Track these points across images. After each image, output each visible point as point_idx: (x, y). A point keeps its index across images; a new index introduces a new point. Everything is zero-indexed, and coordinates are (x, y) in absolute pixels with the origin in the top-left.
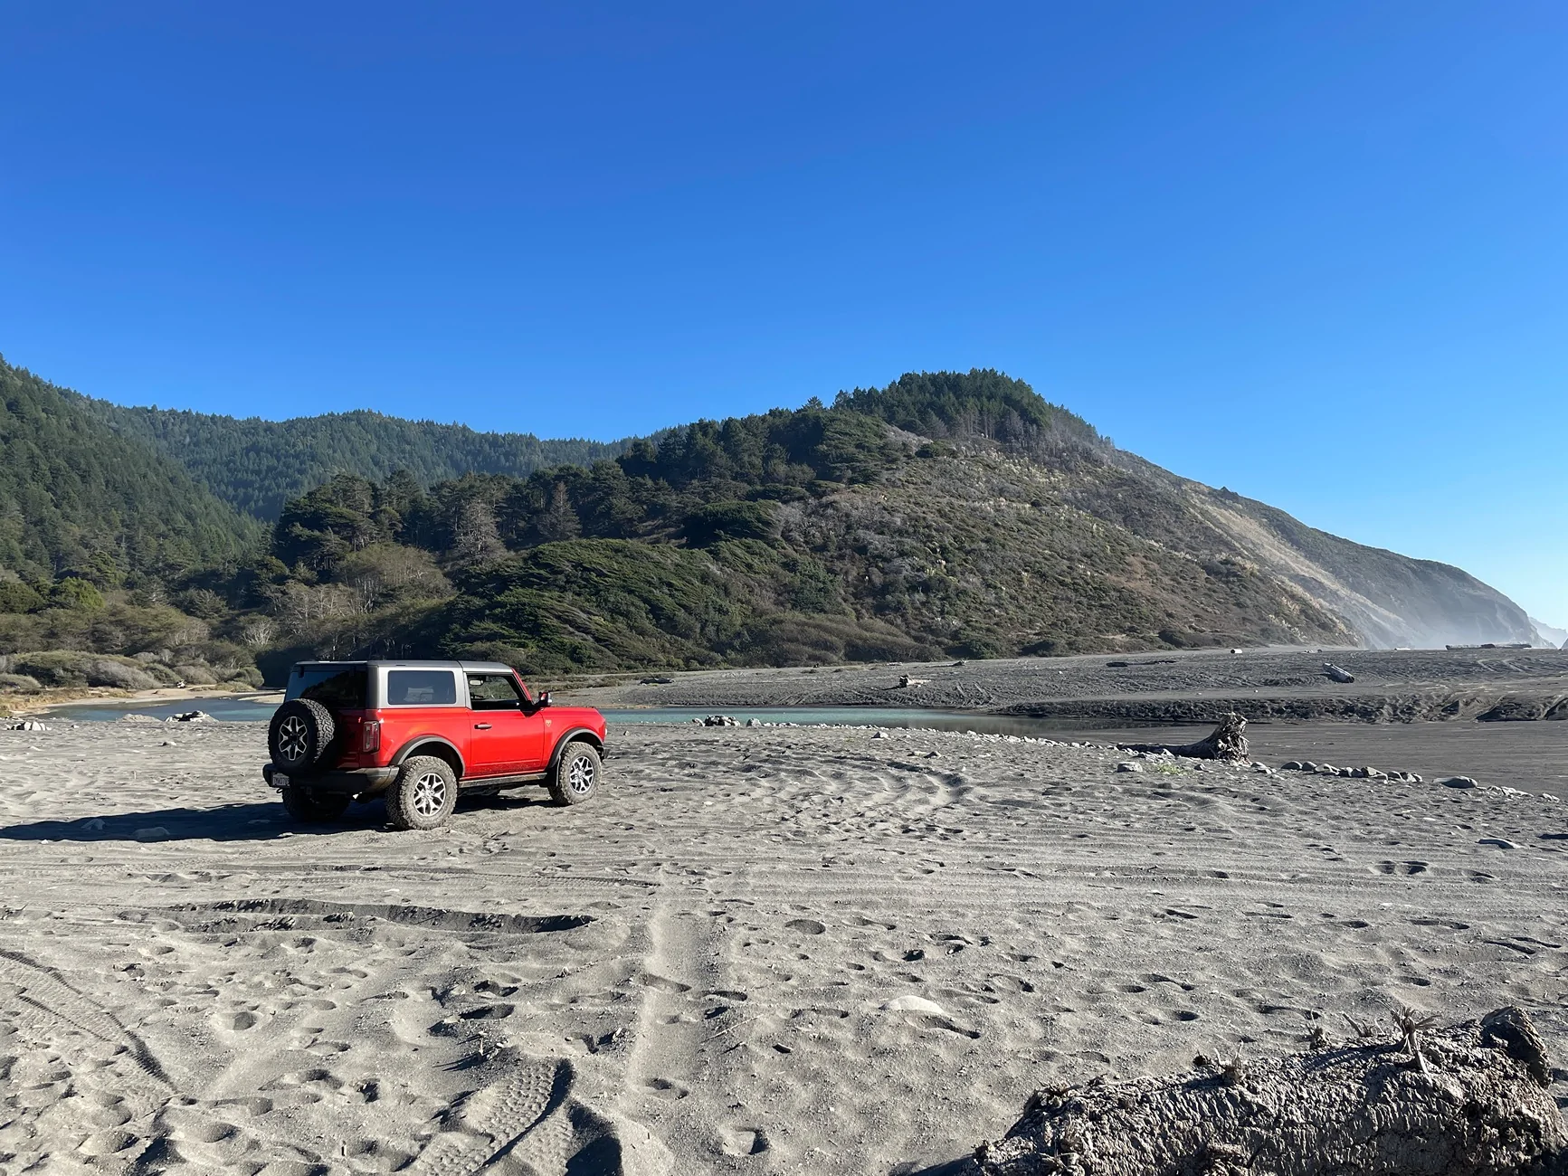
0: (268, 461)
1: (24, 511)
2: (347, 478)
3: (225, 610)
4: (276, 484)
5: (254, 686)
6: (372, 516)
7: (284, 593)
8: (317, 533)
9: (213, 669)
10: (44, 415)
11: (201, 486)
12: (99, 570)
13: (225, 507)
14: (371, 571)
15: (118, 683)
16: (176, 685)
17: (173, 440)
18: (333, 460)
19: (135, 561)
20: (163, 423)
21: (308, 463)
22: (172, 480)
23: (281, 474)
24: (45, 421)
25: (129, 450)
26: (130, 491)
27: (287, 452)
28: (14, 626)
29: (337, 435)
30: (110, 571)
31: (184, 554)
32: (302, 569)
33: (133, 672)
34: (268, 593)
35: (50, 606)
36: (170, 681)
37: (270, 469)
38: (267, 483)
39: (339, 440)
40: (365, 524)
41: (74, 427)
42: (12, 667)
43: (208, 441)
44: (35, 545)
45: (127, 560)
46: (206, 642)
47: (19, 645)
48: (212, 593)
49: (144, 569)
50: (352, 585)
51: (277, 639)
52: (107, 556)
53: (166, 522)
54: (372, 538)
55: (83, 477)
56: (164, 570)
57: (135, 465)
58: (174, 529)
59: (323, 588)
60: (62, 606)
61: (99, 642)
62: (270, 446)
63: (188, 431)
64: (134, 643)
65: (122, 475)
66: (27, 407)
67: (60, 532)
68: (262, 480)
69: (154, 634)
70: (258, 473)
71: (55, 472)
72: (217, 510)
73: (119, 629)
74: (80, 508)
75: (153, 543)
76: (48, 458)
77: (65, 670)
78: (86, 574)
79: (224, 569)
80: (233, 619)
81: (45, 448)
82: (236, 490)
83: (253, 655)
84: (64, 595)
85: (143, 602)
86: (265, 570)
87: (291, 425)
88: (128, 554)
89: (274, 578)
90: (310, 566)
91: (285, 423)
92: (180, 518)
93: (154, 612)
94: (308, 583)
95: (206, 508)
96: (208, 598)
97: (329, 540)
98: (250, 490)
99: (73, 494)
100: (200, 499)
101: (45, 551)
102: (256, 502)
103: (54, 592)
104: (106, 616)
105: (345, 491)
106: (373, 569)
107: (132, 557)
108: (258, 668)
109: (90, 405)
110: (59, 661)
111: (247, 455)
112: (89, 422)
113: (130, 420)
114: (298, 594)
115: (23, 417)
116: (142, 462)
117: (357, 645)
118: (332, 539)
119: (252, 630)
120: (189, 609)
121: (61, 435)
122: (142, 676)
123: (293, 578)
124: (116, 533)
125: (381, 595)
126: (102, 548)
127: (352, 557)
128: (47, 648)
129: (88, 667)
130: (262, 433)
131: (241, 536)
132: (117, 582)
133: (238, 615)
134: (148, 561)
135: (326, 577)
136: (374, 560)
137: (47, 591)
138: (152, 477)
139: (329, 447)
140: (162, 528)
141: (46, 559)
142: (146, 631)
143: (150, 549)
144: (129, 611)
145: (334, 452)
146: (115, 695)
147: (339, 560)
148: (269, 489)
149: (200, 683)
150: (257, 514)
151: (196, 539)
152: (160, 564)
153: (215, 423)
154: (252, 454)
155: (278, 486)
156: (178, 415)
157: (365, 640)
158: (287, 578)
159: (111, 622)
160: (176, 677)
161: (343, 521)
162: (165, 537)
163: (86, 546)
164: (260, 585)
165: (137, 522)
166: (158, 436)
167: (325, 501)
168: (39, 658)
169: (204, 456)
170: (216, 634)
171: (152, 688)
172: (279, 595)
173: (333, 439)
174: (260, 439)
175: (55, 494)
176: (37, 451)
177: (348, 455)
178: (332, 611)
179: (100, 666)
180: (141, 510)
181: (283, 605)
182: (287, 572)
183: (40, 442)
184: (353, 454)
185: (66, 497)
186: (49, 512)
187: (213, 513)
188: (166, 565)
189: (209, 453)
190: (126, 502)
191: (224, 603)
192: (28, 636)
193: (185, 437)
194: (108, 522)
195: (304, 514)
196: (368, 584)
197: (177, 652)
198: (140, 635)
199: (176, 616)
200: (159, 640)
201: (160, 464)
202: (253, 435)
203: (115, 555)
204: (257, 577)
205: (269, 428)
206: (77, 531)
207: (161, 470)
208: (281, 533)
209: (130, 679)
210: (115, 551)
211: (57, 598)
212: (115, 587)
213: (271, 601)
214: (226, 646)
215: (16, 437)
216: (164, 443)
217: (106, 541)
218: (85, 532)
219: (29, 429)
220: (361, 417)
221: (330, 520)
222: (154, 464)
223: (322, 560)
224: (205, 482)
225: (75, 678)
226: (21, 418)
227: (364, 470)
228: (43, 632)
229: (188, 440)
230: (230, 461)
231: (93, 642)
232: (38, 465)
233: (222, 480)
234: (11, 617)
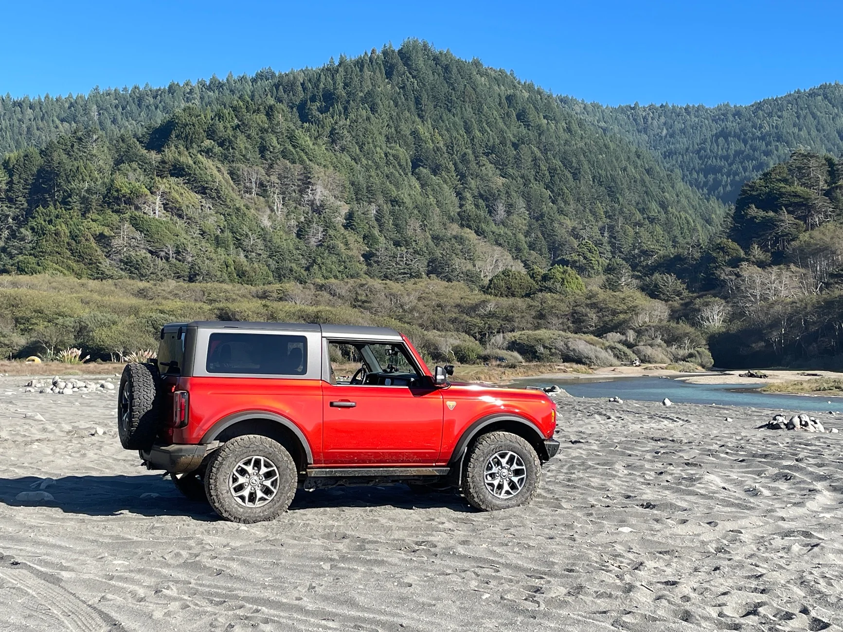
0: (735, 146)
1: (528, 208)
2: (803, 155)
3: (685, 293)
4: (743, 168)
5: (703, 367)
6: (827, 193)
7: (738, 275)
8: (771, 214)
9: (669, 349)
10: (545, 121)
11: (673, 176)
12: (585, 258)
13: (694, 192)
14: (824, 251)
15: (584, 360)
16: (632, 363)
17: (652, 133)
18: (798, 139)
19: (615, 249)
20: (645, 118)
21: (773, 144)
22: (648, 171)
23: (749, 158)
24: (545, 126)
25: (612, 146)
26: (613, 184)
27: (753, 134)
28: (513, 308)
29: (803, 113)
30: (594, 258)
31: (657, 241)
32: (757, 252)
33: (596, 351)
34: (723, 276)
35: (541, 291)
36: (627, 359)
37: (738, 153)
38: (734, 167)
39: (805, 117)
40: (820, 202)
41: (569, 130)
42: (506, 344)
43: (683, 131)
44: (537, 237)
45: (609, 248)
46: (665, 323)
47: (516, 325)
48: (674, 276)
49: (623, 256)
50: (805, 266)
51: (730, 321)
52: (592, 245)
53: (642, 211)
54: (826, 216)
55: (574, 175)
56: (640, 257)
57: (617, 160)
58: (648, 218)
59: (775, 269)
60: (550, 290)
61: (578, 324)
62: (738, 130)
63: (665, 124)
64: (606, 323)
65: (606, 170)
66: (532, 115)
67: (556, 225)
68: (730, 165)
69: (622, 316)
70: (726, 158)
71: (552, 171)
72: (687, 197)
73: (594, 311)
74: (572, 202)
75: (631, 231)
76: (547, 160)
77: (545, 347)
78: (575, 262)
79: (689, 254)
80: (691, 302)
81: (545, 151)
82: (705, 176)
83: (705, 336)
84: (552, 281)
85: (612, 286)
86: (721, 254)
87: (759, 106)
88: (609, 242)
89: (729, 260)
90: (764, 247)
91: (752, 106)
92: (654, 206)
93: (622, 296)
94: (761, 265)
95: (678, 196)
96: (670, 282)
97: (782, 221)
98: (719, 175)
99: (566, 191)
100: (673, 187)
101: (544, 242)
102: (725, 187)
103: (545, 278)
104: (583, 299)
105: (799, 168)
106: (826, 249)
107: (613, 245)
108: (709, 349)
109: (584, 108)
110: (540, 340)
111: (716, 141)
112: (580, 124)
113: (616, 119)
114: (751, 277)
115: (529, 125)
116: (623, 157)
117: (806, 328)
118: (787, 219)
119: (707, 313)
120: (653, 292)
121: (558, 138)
122: (603, 354)
123: (747, 260)
124: (600, 224)
125: (832, 275)
126: (589, 239)
127: (804, 237)
128: (537, 327)
129: (560, 344)
130: (731, 118)
131: (709, 221)
132: (600, 269)
133: (695, 298)
134: (626, 249)
135: (779, 258)
136: (828, 240)
137: (539, 278)
138: (631, 170)
139: (794, 126)
140: (639, 216)
141: (545, 250)
142: (614, 313)
143: (628, 236)
144: (602, 295)
145: (800, 130)
146: (577, 371)
147: (793, 240)
148: (736, 174)
149: (656, 362)
150: (724, 199)
151: (668, 226)
152: (636, 251)
153: (688, 113)
154: (721, 140)
155: (745, 170)
156: (657, 109)
157: (814, 323)
158: (743, 260)
159: (587, 305)
160: (634, 357)
161: (797, 200)
162: (641, 225)
163: (577, 237)
164: (716, 268)
165: (617, 213)
166: (639, 131)
167: (779, 181)
168: (525, 337)
169: (678, 146)
170: (675, 316)
171: (611, 366)
172: (733, 277)
173: (798, 117)
174: (729, 124)
175: (552, 192)
176: (539, 154)
177: (814, 133)
178: (784, 293)
179: (570, 344)
180: (621, 202)
181: (737, 288)
182: (742, 254)
183: (542, 146)
184: (818, 130)
185: (561, 193)
186: (548, 207)
187: (684, 201)
188: (641, 252)
189: (682, 143)
190: (609, 195)
191: (684, 286)
192: (523, 317)
193: (663, 129)
194: (594, 213)
195: (759, 195)
196: (822, 265)
197: (639, 332)
198: (611, 317)
199: (641, 300)
200: (625, 321)
201: (639, 156)
202: (723, 120)
203: (599, 244)
204: (714, 260)
205: (738, 113)
206: (569, 223)
207: (639, 162)
208: (739, 216)
209: (593, 357)
210: (600, 240)
211: (548, 284)
212: (598, 273)
213: (726, 283)
214: (684, 327)
215: (523, 143)
216: (645, 137)
217: (592, 231)
218: (575, 224)
219: (533, 135)
220: (828, 91)
221: (784, 200)
222: (633, 157)
223: (776, 241)
224: (678, 171)
225: (552, 354)
226: (527, 126)
227: (830, 145)
228: (534, 314)
229: (665, 132)
230: (700, 150)
231: (573, 322)
232: (539, 166)
233: (694, 168)
234: (511, 301)
